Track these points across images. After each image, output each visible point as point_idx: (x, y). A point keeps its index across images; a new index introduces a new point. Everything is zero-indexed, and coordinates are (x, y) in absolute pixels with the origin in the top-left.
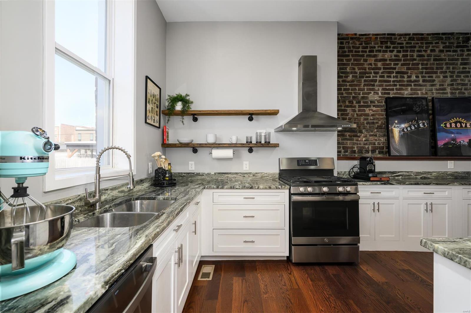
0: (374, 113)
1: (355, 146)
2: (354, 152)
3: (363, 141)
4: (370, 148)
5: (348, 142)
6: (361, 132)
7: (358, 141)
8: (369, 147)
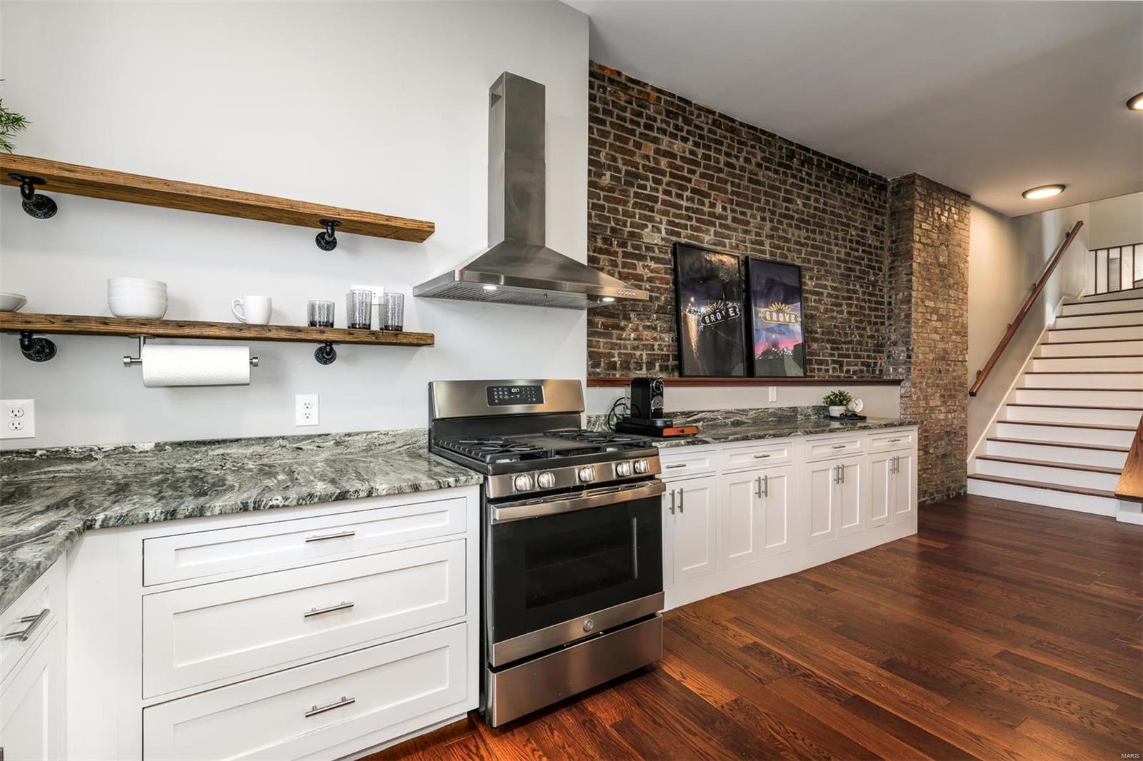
0: (652, 275)
1: (616, 352)
2: (612, 366)
3: (630, 339)
4: (644, 357)
5: (601, 340)
6: (628, 319)
7: (621, 339)
8: (641, 355)
